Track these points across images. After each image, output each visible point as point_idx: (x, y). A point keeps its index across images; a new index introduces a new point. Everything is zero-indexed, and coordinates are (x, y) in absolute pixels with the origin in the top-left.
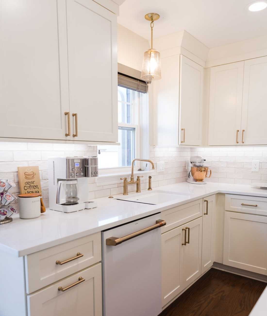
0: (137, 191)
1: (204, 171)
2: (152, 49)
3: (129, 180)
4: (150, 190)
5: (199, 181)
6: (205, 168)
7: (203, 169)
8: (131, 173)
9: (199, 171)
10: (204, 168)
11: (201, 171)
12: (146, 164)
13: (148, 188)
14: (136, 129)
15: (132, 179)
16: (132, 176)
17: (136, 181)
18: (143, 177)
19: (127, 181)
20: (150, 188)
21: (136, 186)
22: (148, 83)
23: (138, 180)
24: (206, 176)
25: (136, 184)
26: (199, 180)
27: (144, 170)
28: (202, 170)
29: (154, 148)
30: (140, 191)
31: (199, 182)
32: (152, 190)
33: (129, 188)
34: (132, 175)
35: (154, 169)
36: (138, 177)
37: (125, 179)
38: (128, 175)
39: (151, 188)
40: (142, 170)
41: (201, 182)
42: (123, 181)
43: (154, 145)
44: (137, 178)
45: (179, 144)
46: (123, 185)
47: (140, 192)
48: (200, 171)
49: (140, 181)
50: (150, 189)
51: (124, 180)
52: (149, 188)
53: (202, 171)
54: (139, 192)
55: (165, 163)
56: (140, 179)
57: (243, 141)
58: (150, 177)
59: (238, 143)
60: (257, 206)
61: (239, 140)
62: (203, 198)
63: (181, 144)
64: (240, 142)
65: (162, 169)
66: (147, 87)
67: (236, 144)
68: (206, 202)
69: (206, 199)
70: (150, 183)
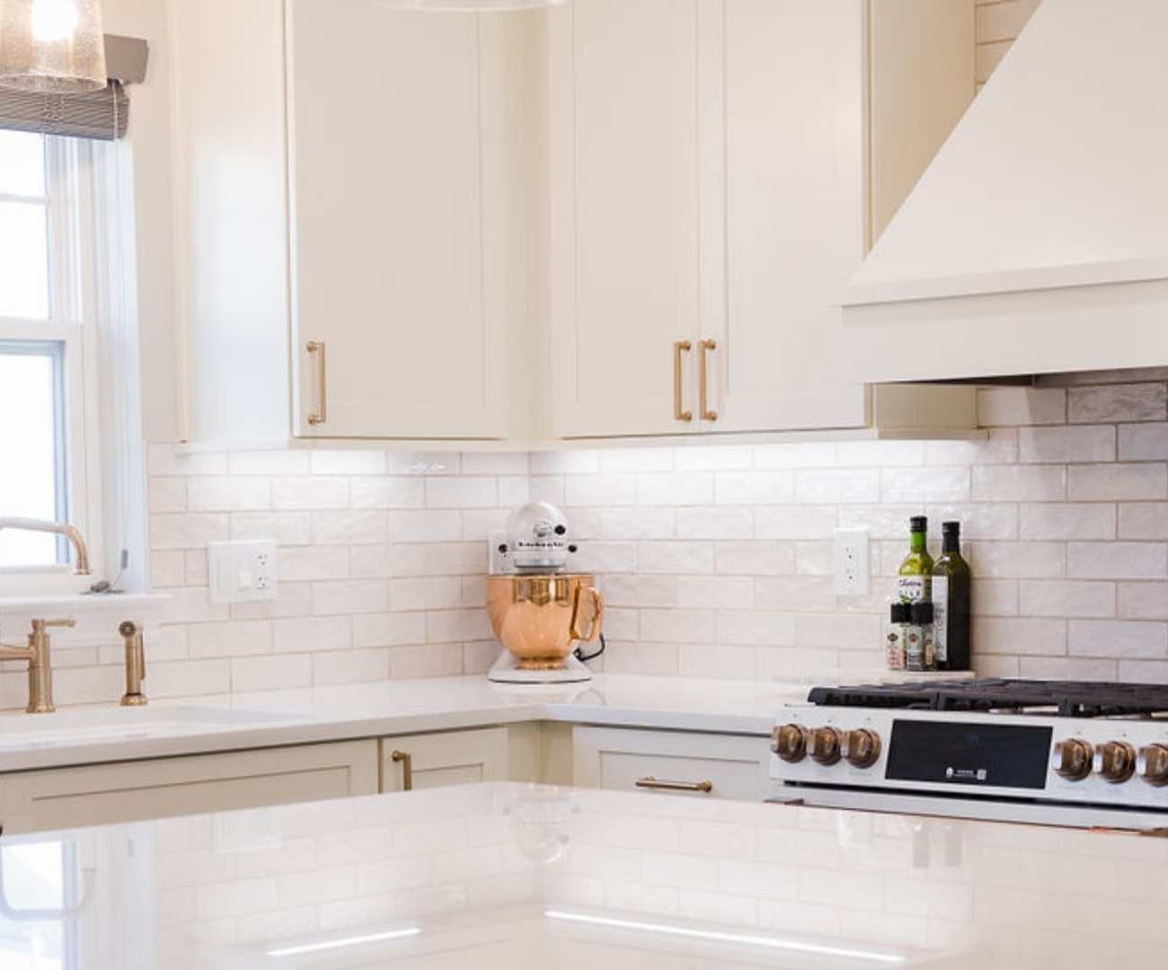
0: (32, 708)
1: (557, 599)
4: (132, 704)
5: (536, 665)
6: (567, 580)
7: (552, 585)
9: (528, 602)
10: (556, 580)
11: (541, 599)
12: (120, 555)
13: (125, 693)
14: (69, 350)
17: (26, 646)
18: (71, 624)
20: (132, 694)
21: (26, 675)
22: (127, 83)
23: (32, 637)
24: (572, 627)
25: (26, 664)
26: (535, 659)
28: (544, 594)
29: (184, 456)
30: (49, 700)
31: (534, 669)
36: (35, 624)
39: (138, 694)
40: (115, 588)
41: (551, 668)
43: (184, 442)
44: (31, 631)
45: (296, 433)
47: (50, 710)
48: (531, 599)
49: (45, 649)
50: (135, 699)
52: (129, 694)
53: (543, 602)
54: (39, 711)
55: (281, 547)
56: (46, 636)
57: (710, 408)
58: (128, 629)
59: (688, 418)
60: (708, 789)
61: (690, 404)
62: (380, 738)
63: (310, 430)
64: (696, 414)
65: (259, 588)
66: (124, 106)
67: (681, 426)
68: (401, 763)
69: (402, 751)
70: (135, 666)
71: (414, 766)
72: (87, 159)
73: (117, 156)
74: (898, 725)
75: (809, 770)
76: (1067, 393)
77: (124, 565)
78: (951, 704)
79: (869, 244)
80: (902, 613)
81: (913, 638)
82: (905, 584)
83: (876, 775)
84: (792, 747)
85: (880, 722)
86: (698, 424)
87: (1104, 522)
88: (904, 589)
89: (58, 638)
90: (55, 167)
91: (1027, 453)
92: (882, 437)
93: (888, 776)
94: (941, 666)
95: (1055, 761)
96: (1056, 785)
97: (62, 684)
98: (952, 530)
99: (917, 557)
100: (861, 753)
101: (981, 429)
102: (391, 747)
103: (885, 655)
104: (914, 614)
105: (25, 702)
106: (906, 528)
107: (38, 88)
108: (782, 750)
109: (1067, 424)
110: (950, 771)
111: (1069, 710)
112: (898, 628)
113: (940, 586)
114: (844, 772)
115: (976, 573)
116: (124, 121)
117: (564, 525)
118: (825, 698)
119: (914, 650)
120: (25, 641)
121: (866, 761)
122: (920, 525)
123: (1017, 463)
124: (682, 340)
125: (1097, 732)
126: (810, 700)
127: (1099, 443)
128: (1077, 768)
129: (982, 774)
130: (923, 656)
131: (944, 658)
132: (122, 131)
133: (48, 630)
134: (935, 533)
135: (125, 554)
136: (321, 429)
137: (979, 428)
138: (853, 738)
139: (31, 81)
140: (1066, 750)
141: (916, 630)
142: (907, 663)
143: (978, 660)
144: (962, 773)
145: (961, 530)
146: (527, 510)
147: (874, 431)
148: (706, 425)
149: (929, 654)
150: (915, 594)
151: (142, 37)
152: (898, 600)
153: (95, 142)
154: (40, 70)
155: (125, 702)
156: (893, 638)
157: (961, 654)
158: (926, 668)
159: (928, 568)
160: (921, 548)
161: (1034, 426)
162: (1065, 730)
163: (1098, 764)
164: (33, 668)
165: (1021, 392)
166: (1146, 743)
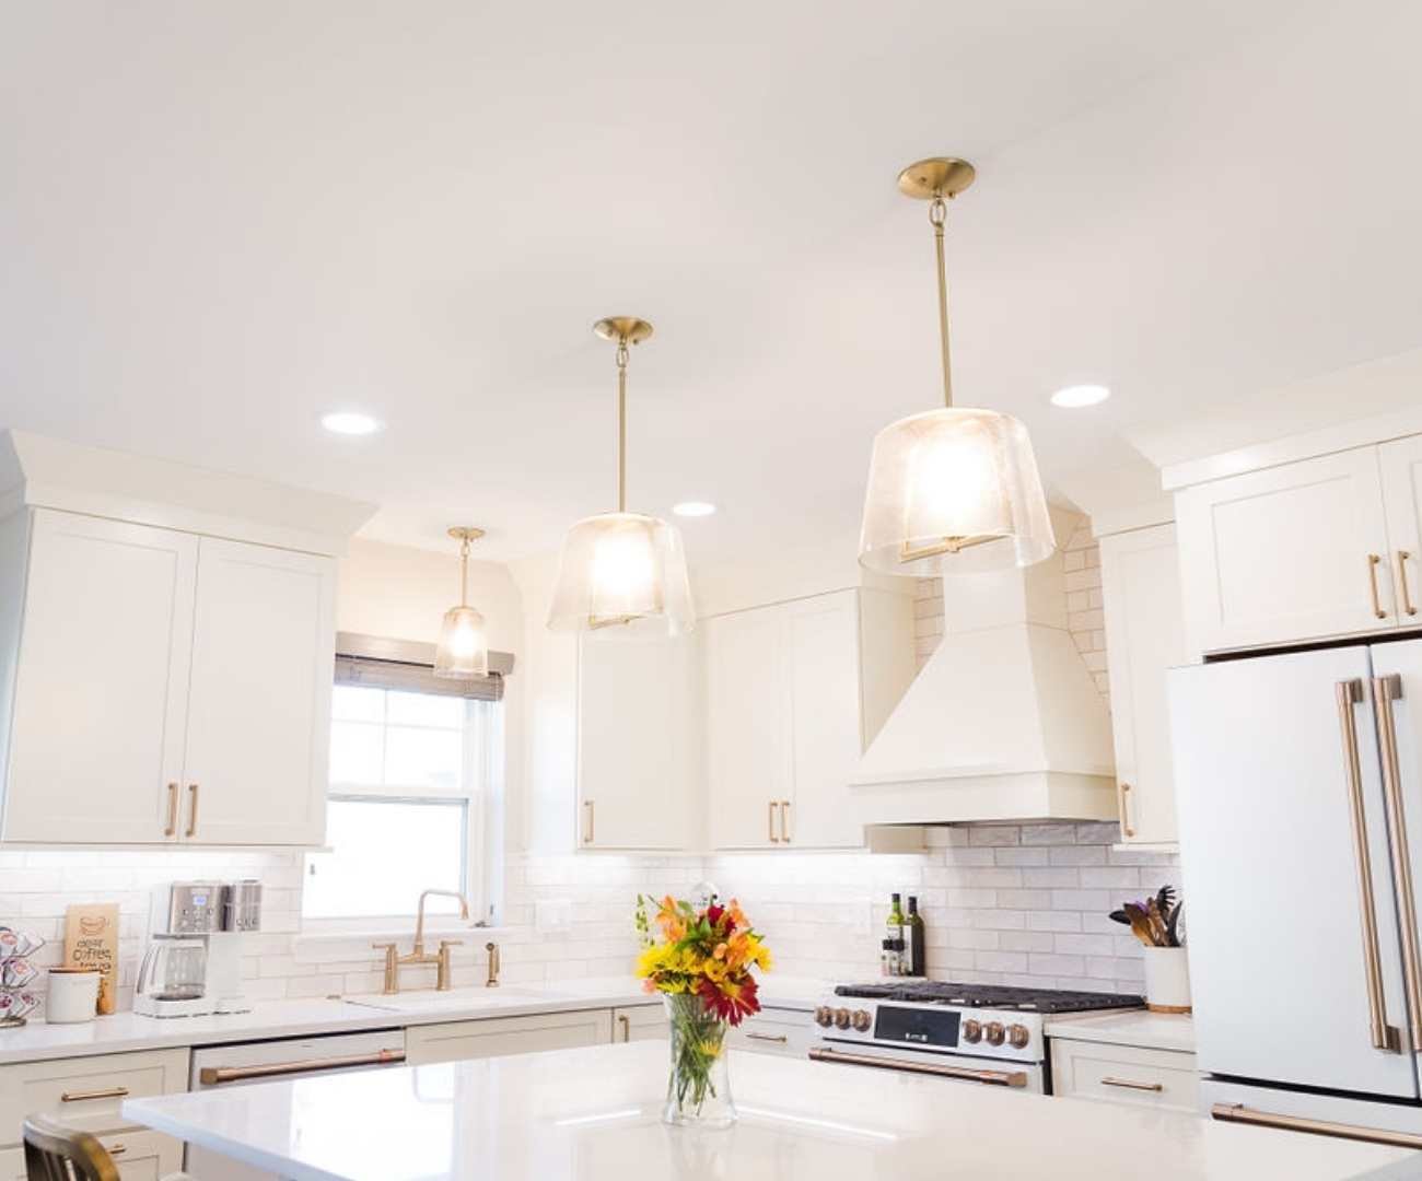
0: (439, 988)
2: (464, 607)
3: (404, 951)
4: (491, 987)
8: (414, 931)
12: (490, 908)
13: (488, 980)
14: (470, 801)
15: (418, 948)
16: (417, 940)
17: (436, 955)
18: (460, 943)
19: (396, 953)
21: (435, 969)
22: (505, 672)
23: (441, 951)
25: (437, 965)
29: (525, 858)
30: (449, 986)
32: (497, 986)
33: (407, 976)
34: (419, 937)
36: (443, 944)
37: (392, 947)
38: (403, 938)
39: (494, 981)
40: (486, 924)
42: (382, 954)
43: (524, 850)
44: (440, 947)
45: (578, 847)
46: (384, 965)
47: (447, 990)
49: (447, 957)
50: (493, 984)
51: (387, 950)
52: (490, 981)
54: (444, 991)
56: (448, 951)
57: (788, 835)
58: (490, 947)
59: (776, 840)
60: (784, 1039)
61: (777, 834)
62: (613, 1008)
63: (585, 845)
64: (780, 838)
65: (561, 925)
66: (502, 685)
67: (773, 845)
68: (623, 1022)
69: (625, 1015)
70: (494, 967)
71: (631, 1023)
72: (484, 710)
73: (498, 708)
74: (881, 1009)
75: (834, 1032)
76: (969, 831)
77: (492, 912)
78: (908, 998)
79: (864, 750)
80: (888, 945)
81: (895, 959)
82: (889, 929)
83: (869, 1036)
84: (825, 1019)
85: (871, 1006)
86: (781, 844)
87: (991, 899)
88: (890, 932)
89: (453, 950)
90: (469, 713)
91: (950, 860)
92: (874, 851)
93: (876, 1037)
94: (909, 974)
95: (962, 1032)
96: (964, 1046)
97: (455, 975)
98: (913, 901)
99: (896, 915)
100: (860, 1023)
101: (926, 848)
102: (618, 1013)
103: (880, 967)
104: (894, 945)
105: (435, 986)
106: (890, 900)
107: (456, 677)
108: (819, 1020)
109: (970, 847)
110: (907, 1036)
111: (970, 1003)
112: (886, 953)
113: (908, 931)
114: (852, 1034)
115: (925, 923)
116: (501, 692)
117: (718, 894)
118: (845, 992)
119: (895, 964)
120: (437, 953)
121: (864, 1028)
122: (897, 898)
123: (945, 866)
124: (773, 801)
125: (985, 1016)
126: (836, 992)
127: (986, 857)
128: (974, 1038)
129: (924, 1038)
130: (899, 968)
131: (911, 969)
132: (500, 697)
133: (450, 947)
134: (905, 903)
135: (492, 908)
136: (590, 844)
137: (925, 847)
138: (856, 1015)
139: (452, 674)
140: (968, 1026)
141: (896, 954)
142: (891, 971)
143: (930, 971)
144: (914, 1036)
145: (918, 900)
146: (699, 887)
147: (869, 850)
148: (786, 845)
149: (903, 968)
150: (896, 936)
151: (510, 652)
152: (887, 938)
153: (489, 703)
154: (456, 668)
155: (488, 986)
156: (884, 958)
157: (919, 968)
158: (902, 975)
159: (901, 921)
160: (898, 910)
161: (955, 847)
162: (968, 1014)
163: (984, 1035)
164: (440, 967)
165: (946, 830)
166: (1011, 1023)
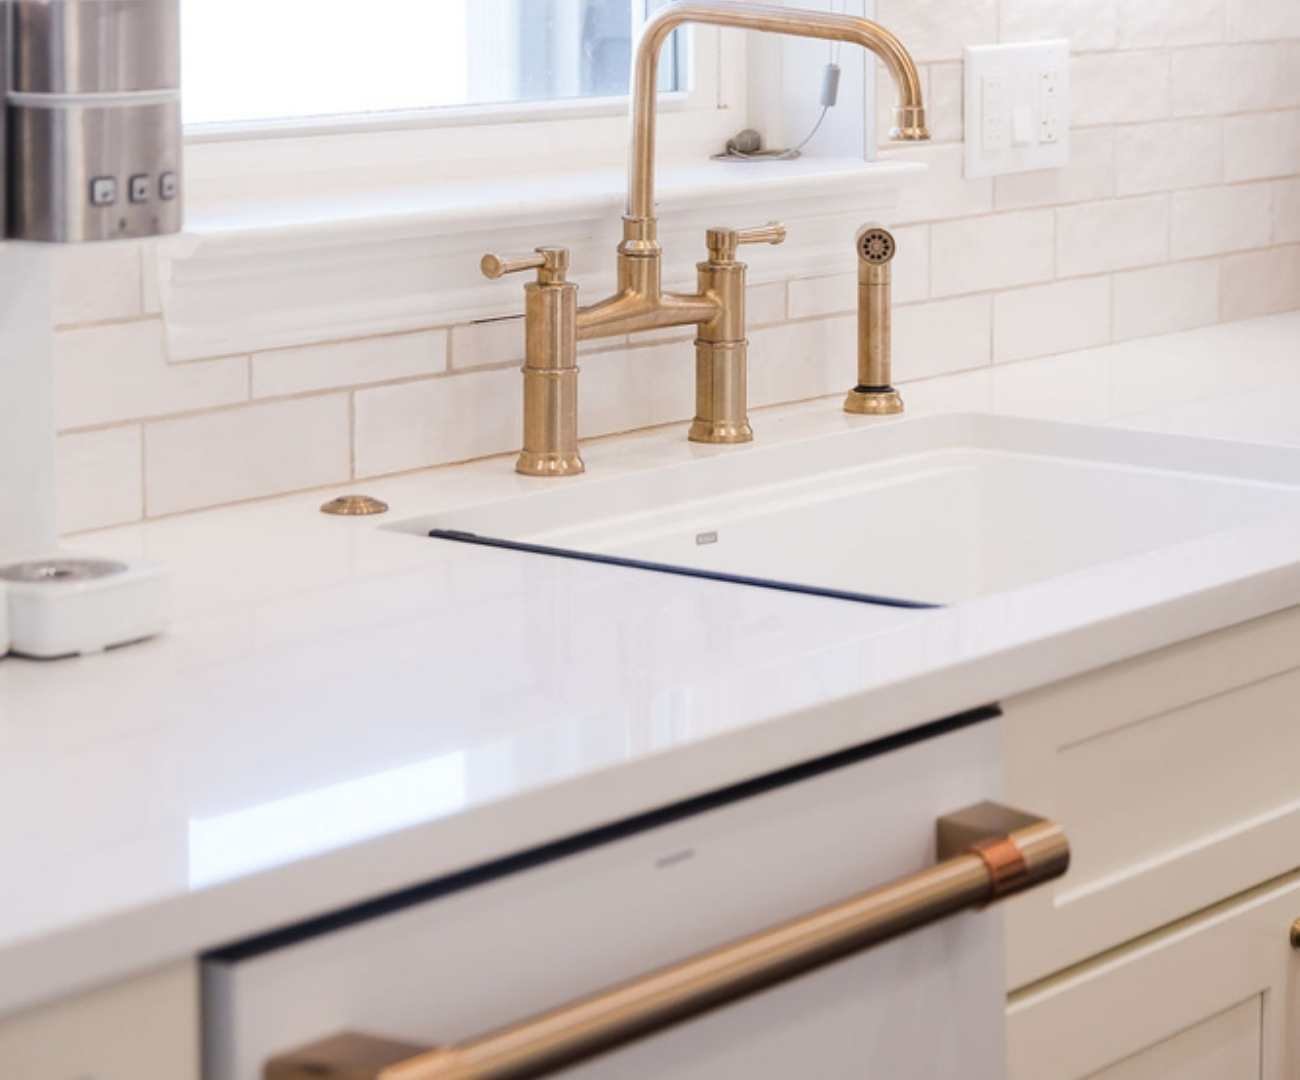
0: (704, 429)
4: (875, 412)
8: (617, 185)
12: (822, 80)
13: (855, 384)
15: (635, 266)
16: (632, 228)
17: (692, 287)
18: (777, 238)
19: (569, 292)
20: (870, 389)
21: (690, 351)
23: (710, 273)
25: (693, 329)
27: (792, 155)
30: (741, 419)
32: (894, 409)
34: (639, 214)
35: (924, 137)
36: (717, 241)
37: (548, 271)
38: (589, 220)
39: (885, 389)
40: (769, 144)
42: (513, 292)
44: (704, 256)
46: (512, 340)
47: (744, 438)
50: (878, 401)
51: (532, 276)
52: (864, 389)
54: (723, 440)
55: (1076, 54)
56: (739, 270)
58: (875, 247)
65: (1042, 143)
77: (830, 98)
105: (690, 422)
133: (741, 252)
155: (858, 407)
164: (707, 342)
